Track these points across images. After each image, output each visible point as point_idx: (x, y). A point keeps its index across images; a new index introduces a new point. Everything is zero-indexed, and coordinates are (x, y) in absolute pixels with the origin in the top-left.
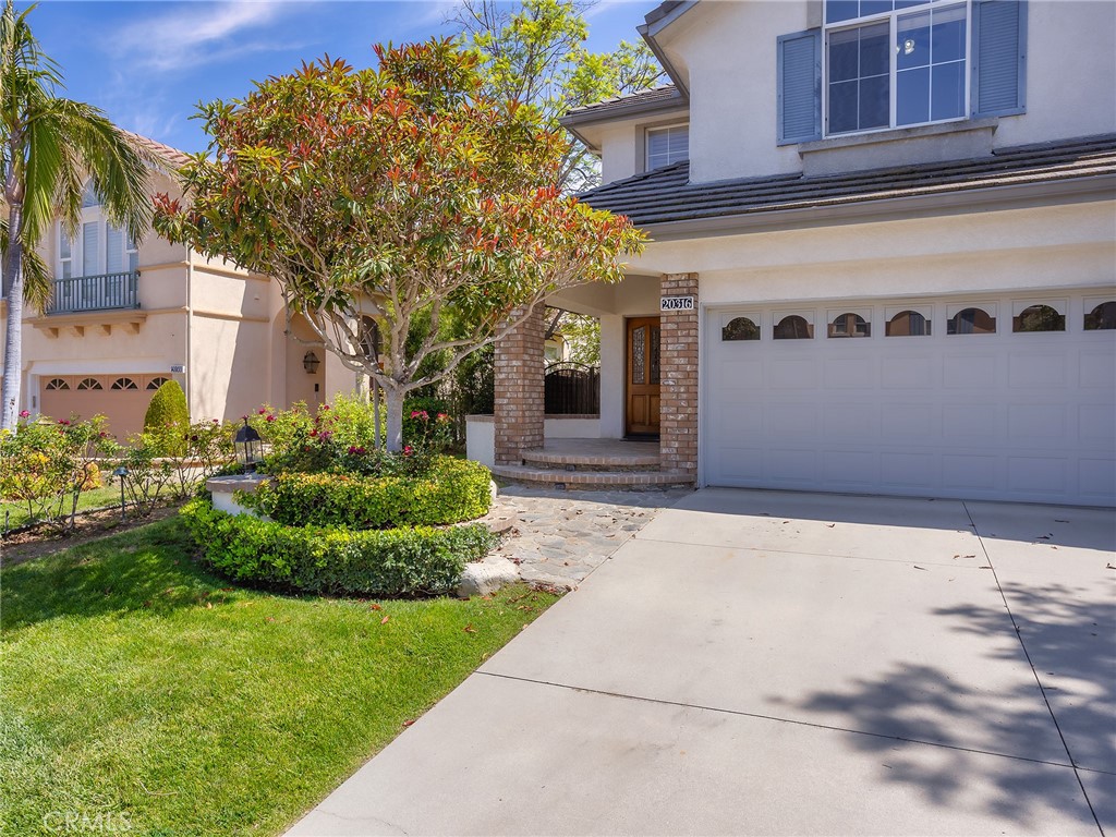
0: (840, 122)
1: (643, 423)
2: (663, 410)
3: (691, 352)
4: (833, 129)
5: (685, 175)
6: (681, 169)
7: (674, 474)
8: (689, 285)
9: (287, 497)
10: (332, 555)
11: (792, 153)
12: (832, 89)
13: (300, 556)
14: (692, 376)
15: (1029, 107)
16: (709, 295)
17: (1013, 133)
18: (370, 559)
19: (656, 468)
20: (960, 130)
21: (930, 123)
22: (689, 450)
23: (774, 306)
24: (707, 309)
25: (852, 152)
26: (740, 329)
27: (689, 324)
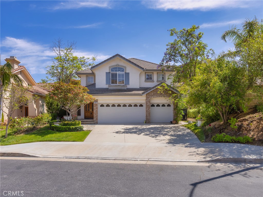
0: (113, 83)
1: (87, 117)
2: (94, 115)
3: (97, 108)
4: (112, 84)
5: (95, 86)
6: (94, 84)
7: (95, 122)
8: (97, 101)
9: (64, 124)
10: (72, 128)
11: (107, 85)
12: (112, 79)
13: (69, 129)
14: (97, 111)
15: (130, 84)
16: (99, 102)
17: (129, 87)
18: (76, 128)
19: (93, 121)
20: (123, 86)
21: (121, 84)
22: (97, 119)
23: (106, 103)
24: (99, 103)
25: (113, 86)
26: (102, 106)
27: (97, 105)
